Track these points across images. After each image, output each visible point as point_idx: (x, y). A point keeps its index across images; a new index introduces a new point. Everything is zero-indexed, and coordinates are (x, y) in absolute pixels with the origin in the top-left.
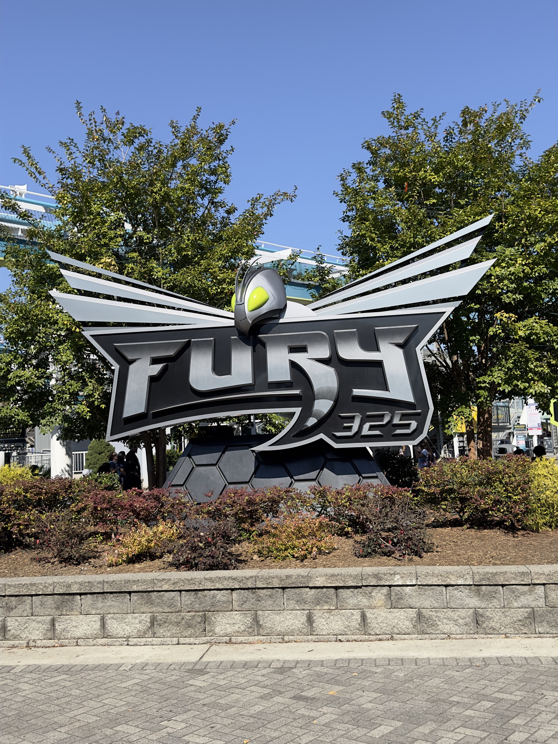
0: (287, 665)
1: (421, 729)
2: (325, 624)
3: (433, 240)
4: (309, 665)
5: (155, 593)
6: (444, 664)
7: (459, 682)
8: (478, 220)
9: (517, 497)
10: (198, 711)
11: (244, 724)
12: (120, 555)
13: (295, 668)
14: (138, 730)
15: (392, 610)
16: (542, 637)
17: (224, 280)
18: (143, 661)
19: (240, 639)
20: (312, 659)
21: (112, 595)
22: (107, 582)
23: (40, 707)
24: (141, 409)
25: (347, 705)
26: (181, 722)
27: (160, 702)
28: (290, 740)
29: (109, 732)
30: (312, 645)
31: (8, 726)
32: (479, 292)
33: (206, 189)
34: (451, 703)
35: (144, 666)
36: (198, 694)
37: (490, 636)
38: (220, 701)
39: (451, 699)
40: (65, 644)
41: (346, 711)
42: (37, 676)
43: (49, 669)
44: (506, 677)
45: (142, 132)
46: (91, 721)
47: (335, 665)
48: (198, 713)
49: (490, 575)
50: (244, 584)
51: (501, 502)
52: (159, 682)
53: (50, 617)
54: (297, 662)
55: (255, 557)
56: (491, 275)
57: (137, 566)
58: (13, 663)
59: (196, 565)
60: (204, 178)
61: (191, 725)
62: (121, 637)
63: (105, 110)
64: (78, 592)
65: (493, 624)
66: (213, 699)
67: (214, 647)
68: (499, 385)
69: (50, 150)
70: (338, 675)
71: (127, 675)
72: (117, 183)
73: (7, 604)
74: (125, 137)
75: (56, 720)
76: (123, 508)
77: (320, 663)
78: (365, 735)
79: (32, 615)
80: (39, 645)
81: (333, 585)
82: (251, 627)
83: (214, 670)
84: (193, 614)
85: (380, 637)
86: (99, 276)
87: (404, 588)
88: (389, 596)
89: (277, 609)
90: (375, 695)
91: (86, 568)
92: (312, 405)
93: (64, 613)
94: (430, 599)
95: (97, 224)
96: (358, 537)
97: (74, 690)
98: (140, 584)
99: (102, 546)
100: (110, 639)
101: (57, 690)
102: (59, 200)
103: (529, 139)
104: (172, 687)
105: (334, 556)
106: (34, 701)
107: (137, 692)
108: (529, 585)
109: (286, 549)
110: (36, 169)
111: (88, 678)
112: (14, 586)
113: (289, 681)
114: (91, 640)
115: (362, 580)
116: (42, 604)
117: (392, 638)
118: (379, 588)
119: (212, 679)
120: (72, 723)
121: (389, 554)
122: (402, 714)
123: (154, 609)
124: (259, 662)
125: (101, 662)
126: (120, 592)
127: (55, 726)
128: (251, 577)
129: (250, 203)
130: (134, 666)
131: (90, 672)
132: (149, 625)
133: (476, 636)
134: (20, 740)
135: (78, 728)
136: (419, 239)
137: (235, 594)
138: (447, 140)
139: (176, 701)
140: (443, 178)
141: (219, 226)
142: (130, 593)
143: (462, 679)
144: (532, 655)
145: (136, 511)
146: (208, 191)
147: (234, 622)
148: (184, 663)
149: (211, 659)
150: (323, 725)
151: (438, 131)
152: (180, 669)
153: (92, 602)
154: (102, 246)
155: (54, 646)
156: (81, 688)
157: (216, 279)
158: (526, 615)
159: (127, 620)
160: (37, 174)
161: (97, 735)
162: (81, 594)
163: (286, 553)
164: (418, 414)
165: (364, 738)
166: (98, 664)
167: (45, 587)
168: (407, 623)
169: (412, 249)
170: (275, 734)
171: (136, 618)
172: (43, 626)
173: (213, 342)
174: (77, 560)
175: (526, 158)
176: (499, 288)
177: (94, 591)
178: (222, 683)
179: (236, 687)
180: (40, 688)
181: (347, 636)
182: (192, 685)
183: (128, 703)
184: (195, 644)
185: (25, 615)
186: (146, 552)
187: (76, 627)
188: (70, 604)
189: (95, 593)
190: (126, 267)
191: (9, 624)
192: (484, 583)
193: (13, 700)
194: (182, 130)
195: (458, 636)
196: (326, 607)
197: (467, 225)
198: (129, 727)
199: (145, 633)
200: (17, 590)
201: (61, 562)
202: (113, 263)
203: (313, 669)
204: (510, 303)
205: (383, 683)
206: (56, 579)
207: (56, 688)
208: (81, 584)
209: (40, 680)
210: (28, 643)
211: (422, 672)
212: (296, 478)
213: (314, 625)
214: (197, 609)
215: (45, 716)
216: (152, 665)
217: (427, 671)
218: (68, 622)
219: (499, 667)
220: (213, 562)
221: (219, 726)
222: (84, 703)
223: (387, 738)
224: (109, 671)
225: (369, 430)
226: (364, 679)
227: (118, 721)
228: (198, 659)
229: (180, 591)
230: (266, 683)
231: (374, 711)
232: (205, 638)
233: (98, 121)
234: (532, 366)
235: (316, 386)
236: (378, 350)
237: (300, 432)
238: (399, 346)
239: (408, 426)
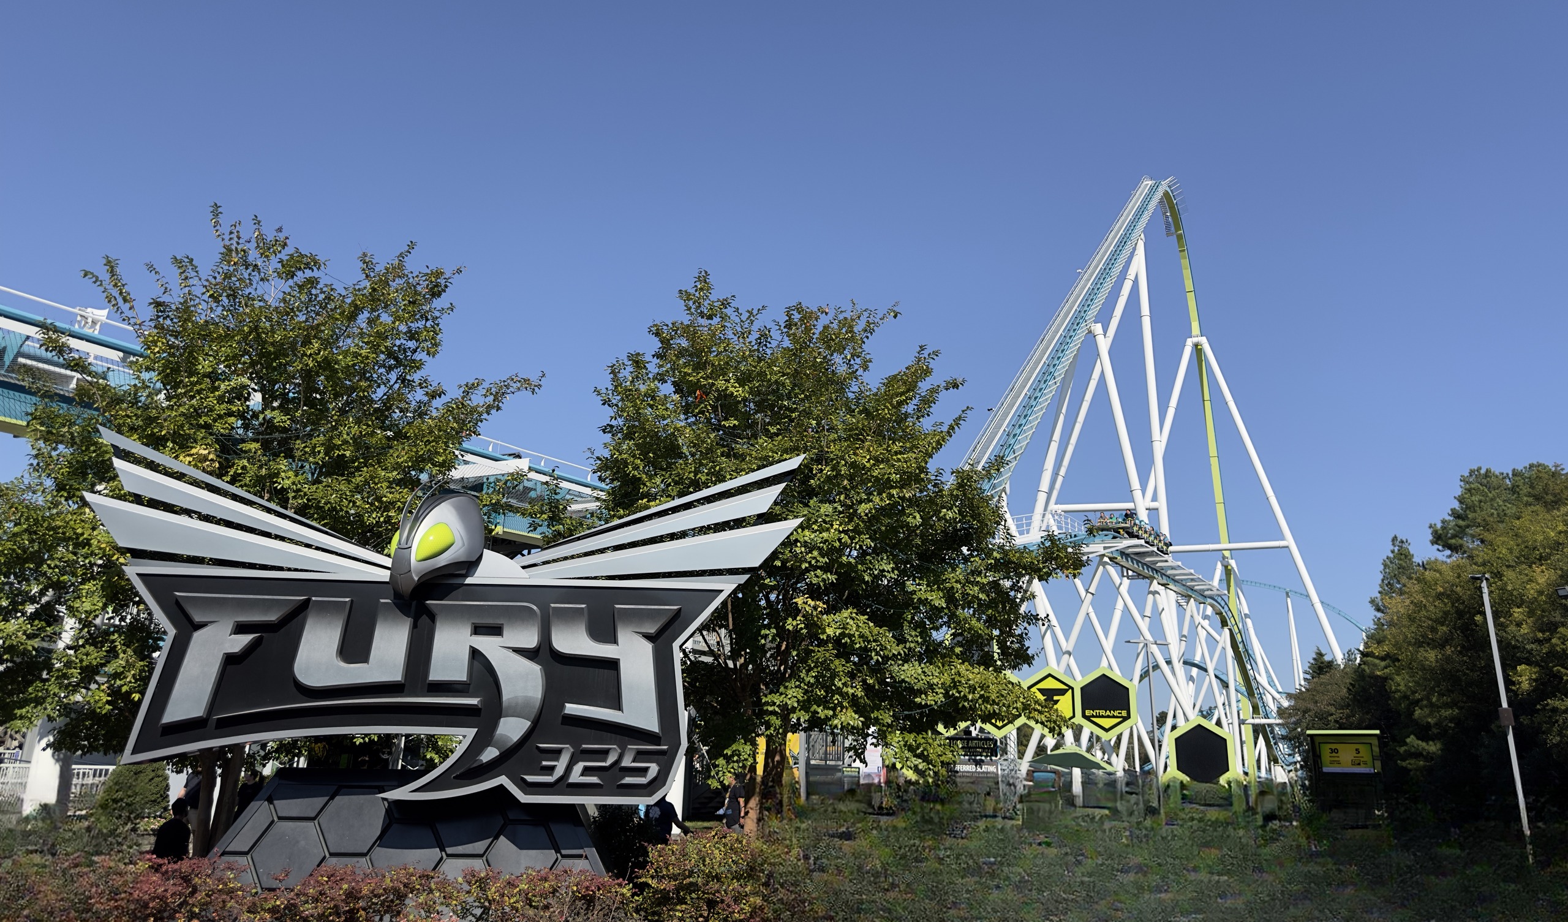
3: (722, 479)
8: (786, 460)
17: (392, 503)
24: (198, 710)
32: (778, 563)
33: (396, 359)
45: (311, 263)
60: (397, 344)
63: (259, 222)
68: (793, 710)
69: (151, 268)
72: (250, 333)
74: (283, 266)
86: (180, 476)
92: (495, 725)
95: (199, 392)
102: (147, 346)
110: (121, 293)
129: (462, 389)
136: (702, 476)
138: (760, 343)
140: (750, 393)
141: (410, 414)
146: (400, 363)
151: (752, 329)
154: (200, 427)
160: (120, 300)
164: (663, 753)
173: (348, 606)
176: (806, 561)
190: (234, 464)
194: (378, 268)
197: (771, 464)
202: (212, 457)
204: (818, 585)
212: (450, 850)
225: (582, 775)
233: (245, 236)
234: (840, 684)
235: (508, 693)
236: (615, 641)
237: (469, 771)
238: (648, 637)
239: (644, 771)
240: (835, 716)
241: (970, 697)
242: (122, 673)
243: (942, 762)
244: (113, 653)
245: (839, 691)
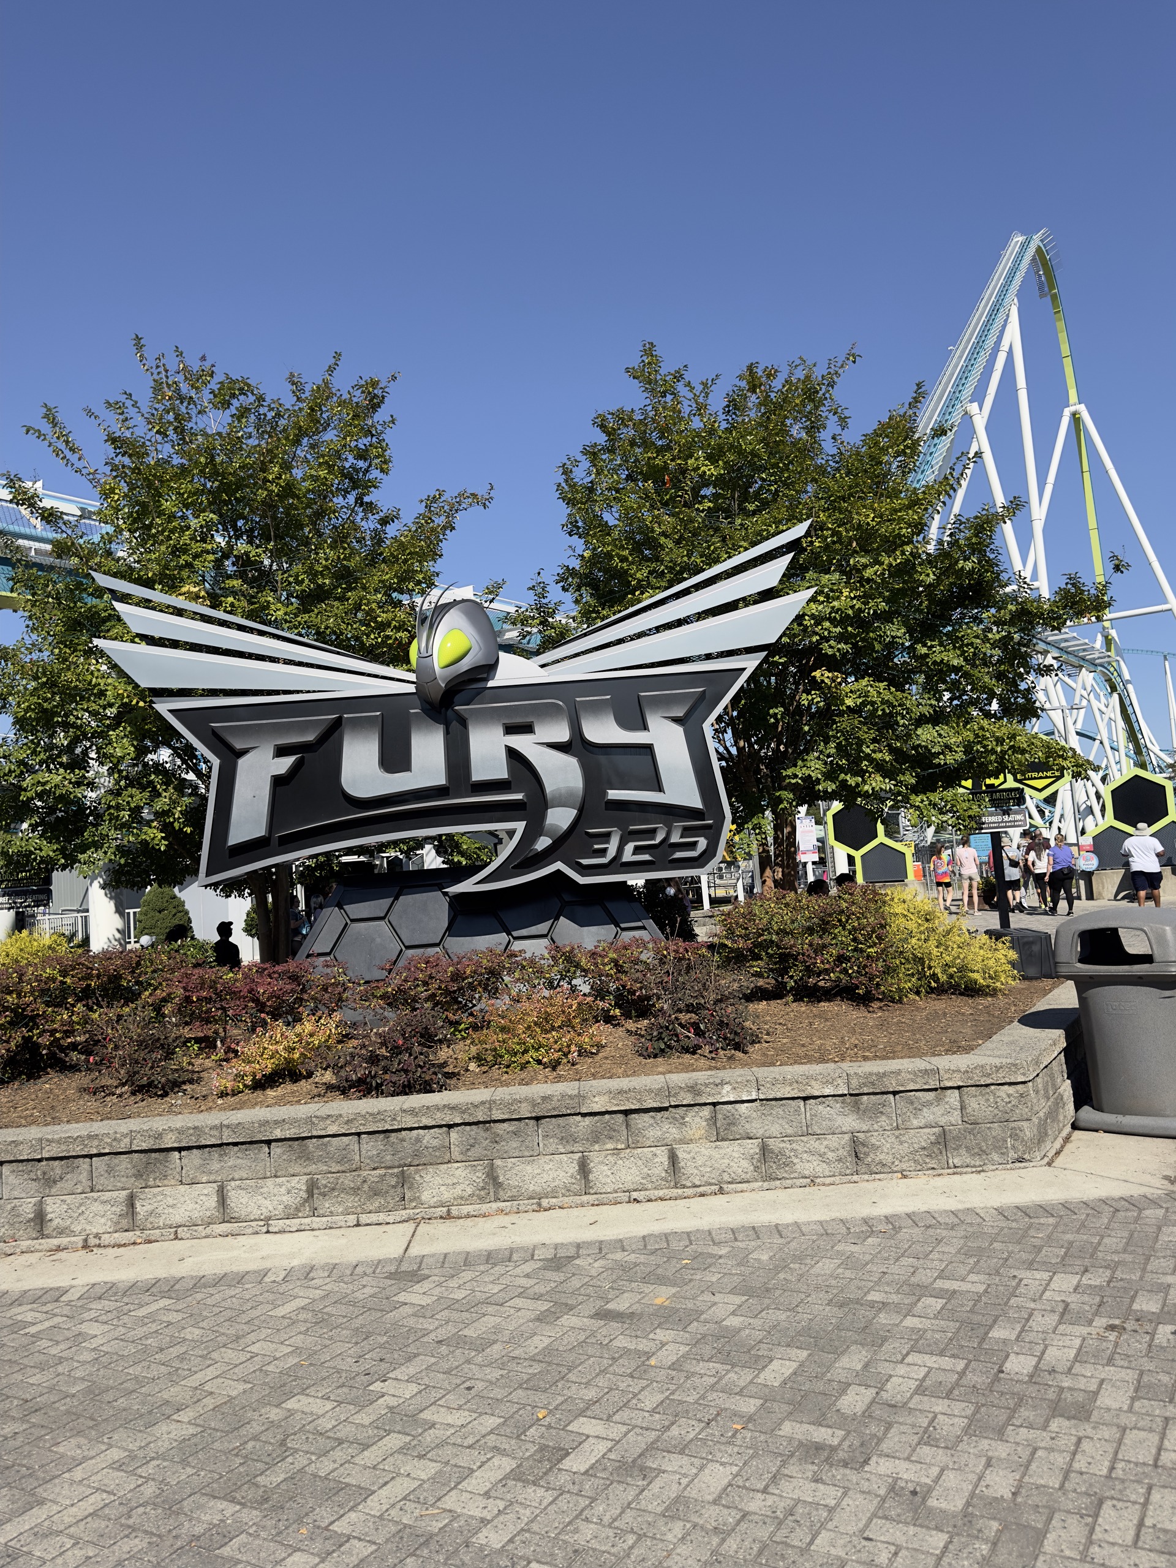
0: (562, 1253)
1: (845, 1362)
2: (609, 1173)
3: (717, 560)
4: (600, 1249)
5: (314, 1140)
6: (824, 1231)
7: (867, 1264)
8: (783, 531)
9: (871, 950)
10: (433, 1356)
11: (525, 1377)
12: (240, 1077)
13: (578, 1257)
14: (329, 1405)
15: (718, 1143)
16: (961, 1174)
17: (388, 624)
18: (304, 1261)
19: (465, 1209)
20: (602, 1238)
21: (236, 1148)
22: (228, 1127)
23: (131, 1371)
24: (259, 830)
25: (695, 1324)
26: (407, 1381)
27: (357, 1343)
28: (621, 1404)
29: (275, 1414)
30: (592, 1213)
31: (74, 1417)
32: (789, 641)
33: (351, 479)
34: (872, 1304)
35: (308, 1272)
36: (421, 1320)
37: (878, 1176)
38: (466, 1332)
39: (869, 1298)
40: (153, 1238)
41: (699, 1336)
42: (111, 1305)
43: (132, 1288)
44: (939, 1249)
45: (245, 389)
46: (234, 1393)
47: (645, 1246)
48: (433, 1360)
49: (874, 1077)
50: (470, 1115)
51: (848, 959)
52: (343, 1301)
53: (125, 1193)
54: (578, 1246)
55: (472, 1066)
56: (804, 615)
57: (270, 1093)
58: (63, 1282)
59: (379, 1086)
60: (347, 465)
61: (428, 1386)
62: (256, 1220)
63: (182, 353)
64: (176, 1145)
65: (882, 1157)
66: (451, 1329)
67: (423, 1228)
68: (818, 781)
69: (89, 414)
70: (658, 1266)
71: (281, 1291)
72: (207, 464)
73: (44, 1173)
74: (215, 396)
75: (166, 1395)
76: (235, 994)
77: (618, 1245)
78: (751, 1382)
79: (92, 1191)
80: (106, 1243)
81: (622, 1108)
82: (483, 1188)
83: (437, 1271)
84: (382, 1172)
85: (701, 1189)
87: (737, 1106)
88: (713, 1120)
89: (527, 1154)
90: (738, 1300)
91: (179, 1102)
92: (543, 816)
93: (151, 1183)
94: (780, 1121)
95: (172, 531)
96: (630, 1025)
97: (188, 1330)
98: (286, 1126)
99: (200, 1061)
100: (236, 1225)
101: (156, 1331)
102: (106, 494)
103: (847, 413)
104: (370, 1309)
105: (606, 1058)
106: (115, 1357)
107: (309, 1325)
108: (936, 1090)
109: (526, 1051)
110: (67, 442)
111: (209, 1301)
112: (59, 1142)
113: (576, 1283)
114: (201, 1228)
115: (669, 1096)
116: (110, 1170)
117: (721, 1191)
118: (696, 1109)
119: (438, 1290)
120: (199, 1400)
121: (693, 1050)
122: (799, 1333)
123: (313, 1168)
124: (512, 1251)
125: (227, 1269)
126: (251, 1143)
127: (168, 1411)
128: (483, 1103)
129: (424, 504)
130: (290, 1272)
131: (211, 1290)
132: (305, 1195)
133: (855, 1178)
134: (104, 1448)
135: (213, 1409)
136: (697, 559)
137: (454, 1134)
138: (729, 411)
139: (385, 1338)
140: (724, 469)
141: (369, 543)
142: (268, 1142)
143: (868, 1257)
144: (960, 1207)
145: (258, 1000)
146: (355, 484)
147: (455, 1181)
148: (379, 1261)
149: (426, 1251)
150: (669, 1368)
151: (709, 402)
152: (374, 1272)
153: (201, 1162)
154: (181, 568)
155: (134, 1243)
156: (201, 1325)
157: (376, 622)
158: (933, 1138)
159: (265, 1190)
160: (67, 452)
161: (254, 1424)
162: (180, 1149)
163: (527, 1057)
164: (709, 827)
165: (753, 1389)
166: (223, 1273)
167: (115, 1139)
168: (745, 1164)
169: (685, 575)
170: (591, 1394)
171: (281, 1186)
172: (114, 1209)
173: (380, 719)
174: (163, 1088)
175: (842, 443)
176: (817, 634)
177: (204, 1142)
178: (459, 1295)
179: (487, 1302)
180: (123, 1330)
181: (647, 1193)
182: (406, 1304)
183: (297, 1348)
184: (388, 1223)
185: (79, 1191)
186: (284, 1069)
187: (173, 1206)
188: (162, 1167)
189: (206, 1146)
191: (49, 1209)
192: (866, 1090)
193: (76, 1358)
194: (308, 388)
195: (828, 1180)
196: (610, 1146)
197: (767, 539)
198: (311, 1400)
199: (297, 1209)
200: (63, 1147)
201: (133, 1093)
202: (203, 593)
203: (609, 1256)
204: (834, 655)
205: (741, 1275)
206: (133, 1124)
207: (154, 1327)
208: (180, 1131)
209: (120, 1314)
210: (86, 1240)
211: (796, 1250)
212: (515, 934)
213: (591, 1177)
214: (388, 1164)
215: (143, 1390)
216: (323, 1268)
217: (804, 1246)
218: (159, 1198)
219: (916, 1230)
220: (409, 1081)
221: (480, 1386)
222: (214, 1355)
223: (795, 1386)
224: (247, 1286)
225: (634, 854)
226: (705, 1269)
227: (287, 1388)
228: (401, 1251)
229: (359, 1134)
230: (537, 1289)
231: (747, 1331)
232: (403, 1212)
233: (172, 369)
234: (868, 751)
235: (550, 787)
236: (645, 728)
237: (524, 860)
238: (676, 720)
239: (693, 845)
240: (864, 782)
241: (999, 749)
242: (169, 810)
243: (970, 817)
244: (156, 794)
245: (868, 757)
